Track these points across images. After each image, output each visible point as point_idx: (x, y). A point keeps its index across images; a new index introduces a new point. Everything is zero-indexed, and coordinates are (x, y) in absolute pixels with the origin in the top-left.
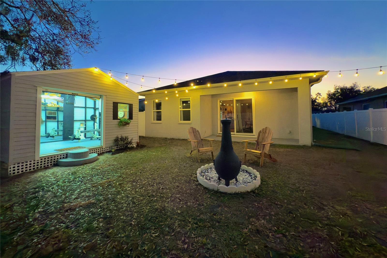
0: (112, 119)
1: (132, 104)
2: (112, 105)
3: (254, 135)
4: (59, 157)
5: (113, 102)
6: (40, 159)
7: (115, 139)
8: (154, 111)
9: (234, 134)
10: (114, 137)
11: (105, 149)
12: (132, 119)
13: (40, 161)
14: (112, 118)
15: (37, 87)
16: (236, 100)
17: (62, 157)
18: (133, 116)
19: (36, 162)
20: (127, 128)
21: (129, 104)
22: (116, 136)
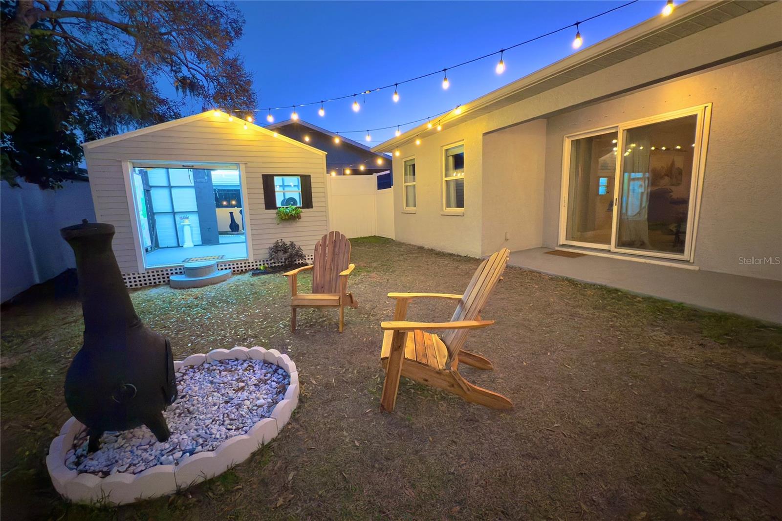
0: (264, 208)
1: (310, 176)
2: (261, 181)
3: (687, 262)
4: (169, 272)
5: (263, 175)
6: (146, 272)
7: (272, 246)
8: (407, 184)
9: (609, 251)
10: (271, 243)
11: (255, 264)
12: (312, 207)
13: (146, 275)
14: (264, 206)
15: (121, 161)
16: (628, 130)
17: (174, 271)
18: (313, 201)
19: (141, 276)
20: (299, 225)
21: (302, 176)
22: (275, 241)
